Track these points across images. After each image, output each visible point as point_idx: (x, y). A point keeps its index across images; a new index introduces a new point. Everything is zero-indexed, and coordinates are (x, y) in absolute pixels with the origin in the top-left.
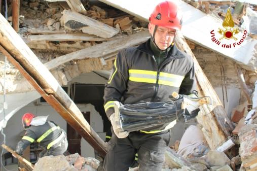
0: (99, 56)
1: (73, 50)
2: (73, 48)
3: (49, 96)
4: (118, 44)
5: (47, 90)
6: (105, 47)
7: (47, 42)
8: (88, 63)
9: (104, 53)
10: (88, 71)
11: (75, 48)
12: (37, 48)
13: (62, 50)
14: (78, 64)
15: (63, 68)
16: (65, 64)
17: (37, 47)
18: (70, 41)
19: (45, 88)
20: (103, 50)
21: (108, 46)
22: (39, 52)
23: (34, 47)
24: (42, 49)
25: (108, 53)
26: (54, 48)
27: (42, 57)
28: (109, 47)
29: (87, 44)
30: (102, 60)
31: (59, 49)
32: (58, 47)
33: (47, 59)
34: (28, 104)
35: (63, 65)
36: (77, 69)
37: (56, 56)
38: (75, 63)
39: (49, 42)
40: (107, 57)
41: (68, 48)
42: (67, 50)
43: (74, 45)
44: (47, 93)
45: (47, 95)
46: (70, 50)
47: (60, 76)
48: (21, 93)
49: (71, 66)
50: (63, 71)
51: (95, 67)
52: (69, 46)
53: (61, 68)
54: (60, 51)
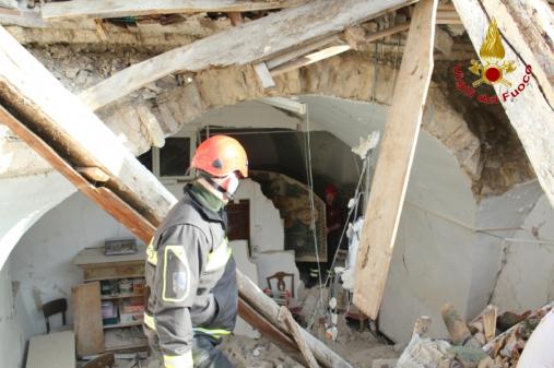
0: (251, 58)
1: (182, 41)
2: (179, 34)
3: (97, 190)
4: (311, 18)
5: (90, 172)
6: (271, 30)
7: (96, 22)
8: (228, 79)
9: (267, 50)
10: (228, 102)
11: (187, 35)
12: (75, 41)
13: (150, 42)
14: (199, 84)
15: (153, 95)
16: (158, 82)
17: (73, 36)
18: (167, 16)
19: (85, 166)
20: (265, 40)
21: (280, 24)
22: (83, 52)
23: (65, 39)
24: (90, 44)
25: (279, 48)
26: (125, 38)
27: (89, 67)
28: (283, 29)
29: (222, 22)
30: (262, 71)
31: (142, 39)
32: (136, 34)
33: (106, 71)
34: (64, 202)
35: (154, 88)
36: (197, 98)
37: (132, 61)
38: (190, 80)
39: (104, 20)
40: (279, 62)
41: (167, 35)
42: (164, 42)
43: (183, 28)
44: (91, 180)
45: (93, 187)
46: (172, 42)
47: (144, 120)
48: (31, 177)
49: (177, 90)
50: (154, 104)
51: (249, 87)
52: (169, 29)
53: (146, 97)
54: (144, 47)
